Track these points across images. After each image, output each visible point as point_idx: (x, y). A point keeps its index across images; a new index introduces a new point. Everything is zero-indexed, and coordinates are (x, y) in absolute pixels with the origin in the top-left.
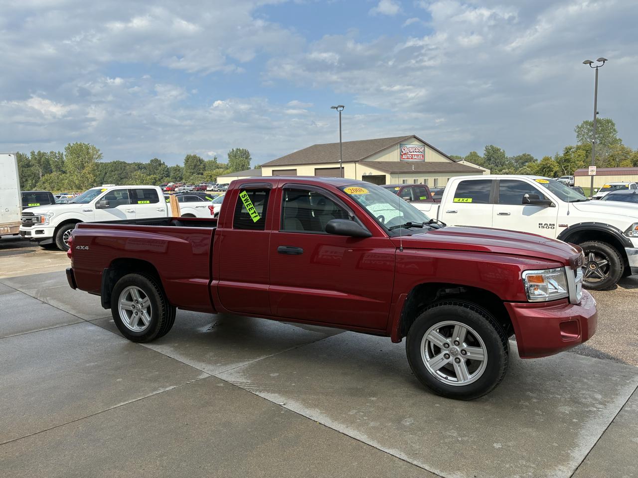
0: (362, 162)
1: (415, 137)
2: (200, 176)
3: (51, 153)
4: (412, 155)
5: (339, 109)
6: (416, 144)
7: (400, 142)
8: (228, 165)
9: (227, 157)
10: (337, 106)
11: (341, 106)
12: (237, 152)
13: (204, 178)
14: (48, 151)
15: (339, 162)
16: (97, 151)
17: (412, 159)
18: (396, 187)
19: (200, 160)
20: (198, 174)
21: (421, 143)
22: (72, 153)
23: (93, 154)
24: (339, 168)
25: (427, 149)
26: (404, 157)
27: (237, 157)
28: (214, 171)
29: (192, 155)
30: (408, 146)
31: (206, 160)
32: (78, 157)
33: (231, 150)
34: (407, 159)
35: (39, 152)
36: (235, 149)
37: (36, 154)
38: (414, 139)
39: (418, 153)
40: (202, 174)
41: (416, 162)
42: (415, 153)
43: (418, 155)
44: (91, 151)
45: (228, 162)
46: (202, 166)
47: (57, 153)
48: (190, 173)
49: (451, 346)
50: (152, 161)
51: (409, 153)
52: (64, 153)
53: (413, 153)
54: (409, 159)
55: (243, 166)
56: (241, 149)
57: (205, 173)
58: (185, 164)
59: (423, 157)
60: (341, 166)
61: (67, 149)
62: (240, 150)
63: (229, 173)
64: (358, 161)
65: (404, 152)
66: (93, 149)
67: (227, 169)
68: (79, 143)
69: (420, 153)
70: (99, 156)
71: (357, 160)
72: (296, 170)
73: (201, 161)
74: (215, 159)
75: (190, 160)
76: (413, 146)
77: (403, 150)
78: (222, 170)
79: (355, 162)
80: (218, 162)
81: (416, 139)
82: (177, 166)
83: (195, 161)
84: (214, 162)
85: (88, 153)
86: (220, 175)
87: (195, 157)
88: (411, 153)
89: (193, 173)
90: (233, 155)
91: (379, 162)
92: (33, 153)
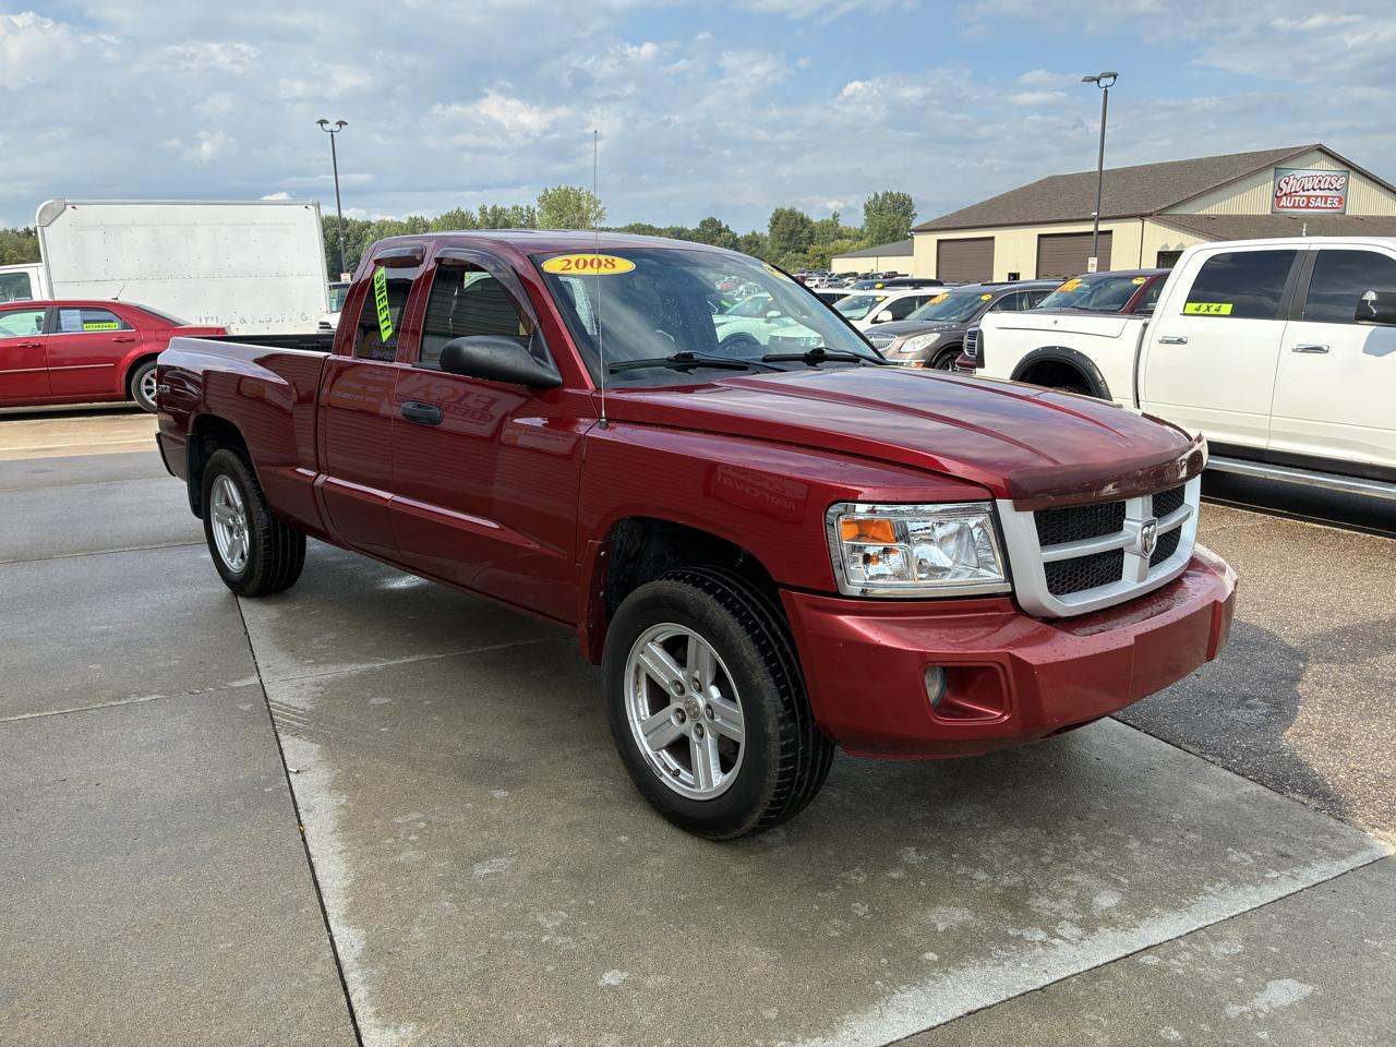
0: (1160, 216)
1: (1321, 150)
2: (801, 255)
3: (514, 208)
4: (1309, 197)
5: (1103, 82)
6: (1324, 167)
7: (1275, 162)
8: (862, 231)
9: (863, 211)
10: (1097, 75)
11: (1109, 75)
12: (884, 199)
13: (809, 261)
14: (508, 206)
15: (1092, 220)
16: (596, 204)
17: (1307, 207)
18: (1135, 277)
19: (802, 220)
20: (797, 252)
21: (1338, 164)
22: (549, 209)
23: (590, 211)
24: (1091, 233)
25: (1355, 182)
26: (1284, 202)
27: (884, 213)
28: (832, 244)
29: (786, 209)
30: (1299, 174)
31: (815, 218)
32: (561, 217)
33: (872, 197)
34: (1293, 207)
35: (494, 207)
36: (880, 195)
37: (488, 211)
38: (1318, 155)
39: (1327, 193)
40: (805, 252)
41: (1318, 215)
42: (1318, 193)
43: (1327, 197)
44: (584, 204)
45: (863, 223)
46: (805, 233)
47: (525, 208)
48: (781, 249)
49: (688, 692)
50: (703, 223)
51: (1301, 193)
52: (537, 210)
53: (1311, 193)
54: (1299, 207)
55: (895, 231)
56: (895, 192)
57: (812, 249)
58: (771, 230)
59: (1340, 203)
60: (1097, 227)
61: (542, 200)
62: (891, 195)
63: (862, 249)
64: (1150, 215)
65: (1286, 189)
66: (588, 200)
67: (861, 239)
68: (563, 187)
69: (1334, 193)
70: (599, 215)
71: (1148, 212)
72: (992, 238)
73: (804, 222)
74: (835, 216)
75: (782, 219)
76: (1313, 173)
77: (1283, 185)
78: (848, 241)
79: (1142, 217)
80: (841, 224)
81: (1323, 156)
82: (754, 233)
83: (792, 221)
84: (832, 225)
85: (579, 208)
86: (841, 253)
87: (792, 213)
88: (1306, 193)
89: (786, 249)
90: (875, 209)
91: (1208, 217)
92: (483, 211)
